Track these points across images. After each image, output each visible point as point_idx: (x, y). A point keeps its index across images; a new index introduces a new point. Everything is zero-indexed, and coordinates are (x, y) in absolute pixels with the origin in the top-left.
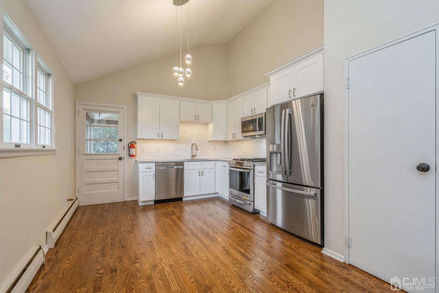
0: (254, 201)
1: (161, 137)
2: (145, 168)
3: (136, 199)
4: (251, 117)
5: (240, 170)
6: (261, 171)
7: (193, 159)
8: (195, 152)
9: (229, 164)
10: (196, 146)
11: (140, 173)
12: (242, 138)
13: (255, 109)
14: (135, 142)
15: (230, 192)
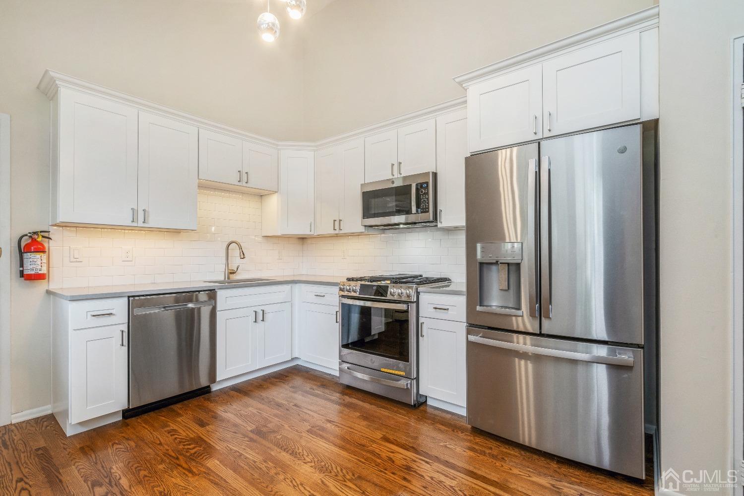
0: (417, 379)
1: (144, 222)
2: (89, 316)
3: (49, 412)
4: (393, 182)
5: (365, 304)
6: (438, 307)
7: (231, 281)
8: (235, 262)
9: (341, 290)
10: (241, 248)
11: (71, 332)
12: (362, 229)
13: (400, 163)
14: (46, 234)
15: (341, 357)
